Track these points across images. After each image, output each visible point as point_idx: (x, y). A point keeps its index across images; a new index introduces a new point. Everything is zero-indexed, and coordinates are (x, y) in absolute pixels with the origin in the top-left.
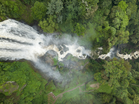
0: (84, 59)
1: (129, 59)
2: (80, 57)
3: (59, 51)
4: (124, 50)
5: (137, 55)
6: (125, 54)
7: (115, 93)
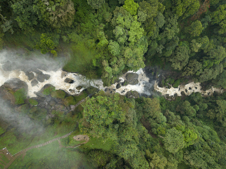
0: (77, 95)
1: (176, 95)
2: (70, 90)
3: (30, 80)
4: (167, 80)
5: (190, 88)
6: (169, 88)
7: (115, 151)
